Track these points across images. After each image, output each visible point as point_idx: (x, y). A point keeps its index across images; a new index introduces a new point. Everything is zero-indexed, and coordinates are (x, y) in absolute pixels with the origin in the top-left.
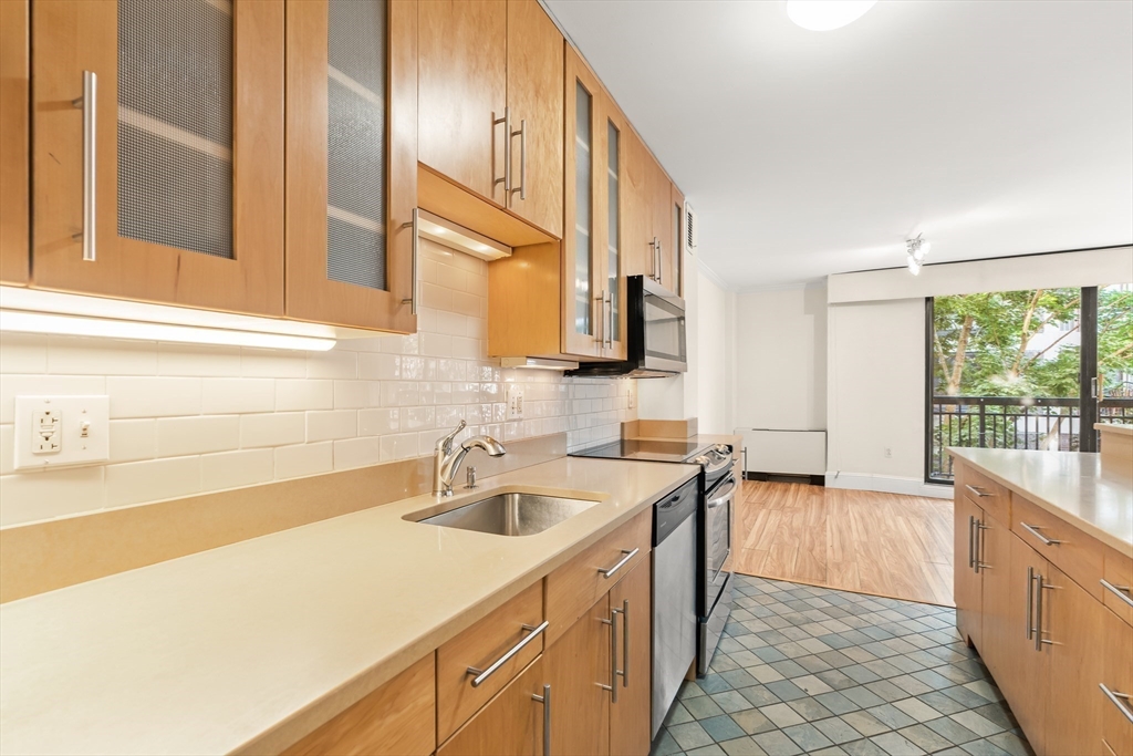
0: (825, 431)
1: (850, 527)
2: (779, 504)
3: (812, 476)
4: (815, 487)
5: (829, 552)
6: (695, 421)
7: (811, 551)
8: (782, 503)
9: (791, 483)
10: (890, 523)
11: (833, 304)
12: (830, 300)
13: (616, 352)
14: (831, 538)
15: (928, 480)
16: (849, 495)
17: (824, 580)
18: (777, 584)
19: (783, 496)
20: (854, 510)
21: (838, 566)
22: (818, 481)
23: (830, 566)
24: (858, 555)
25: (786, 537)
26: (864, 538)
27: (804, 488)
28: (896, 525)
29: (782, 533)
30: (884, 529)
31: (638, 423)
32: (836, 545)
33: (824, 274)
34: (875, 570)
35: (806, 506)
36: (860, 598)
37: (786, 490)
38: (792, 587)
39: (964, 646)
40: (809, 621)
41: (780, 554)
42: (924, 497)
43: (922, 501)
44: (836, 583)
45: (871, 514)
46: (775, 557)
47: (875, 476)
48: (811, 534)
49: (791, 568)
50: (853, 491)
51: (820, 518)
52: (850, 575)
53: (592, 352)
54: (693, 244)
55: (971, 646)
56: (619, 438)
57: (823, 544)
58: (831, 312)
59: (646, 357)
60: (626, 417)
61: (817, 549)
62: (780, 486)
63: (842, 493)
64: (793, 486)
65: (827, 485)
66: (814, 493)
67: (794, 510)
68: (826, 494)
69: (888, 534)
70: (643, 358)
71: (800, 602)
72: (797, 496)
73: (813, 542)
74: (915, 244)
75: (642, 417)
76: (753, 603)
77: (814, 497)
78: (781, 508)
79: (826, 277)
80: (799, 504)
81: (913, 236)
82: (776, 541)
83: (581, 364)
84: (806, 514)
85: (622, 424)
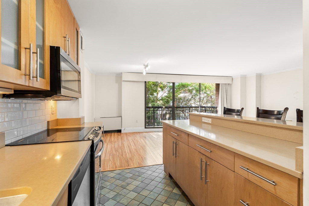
0: (121, 117)
1: (131, 144)
2: (110, 140)
3: (118, 130)
4: (119, 133)
5: (127, 154)
6: (83, 118)
7: (122, 155)
8: (111, 140)
9: (112, 133)
10: (140, 141)
11: (123, 81)
12: (123, 80)
13: (42, 84)
14: (127, 150)
15: (145, 128)
16: (128, 134)
17: (128, 166)
18: (115, 172)
19: (111, 137)
20: (130, 139)
21: (131, 159)
22: (119, 131)
23: (129, 159)
24: (135, 153)
25: (114, 152)
26: (135, 148)
27: (116, 134)
28: (141, 141)
29: (113, 151)
30: (139, 143)
31: (57, 120)
32: (129, 151)
33: (121, 72)
34: (140, 157)
35: (118, 140)
36: (139, 169)
37: (111, 136)
38: (120, 171)
39: (168, 177)
40: (128, 184)
41: (113, 159)
42: (145, 132)
43: (145, 133)
44: (132, 166)
45: (135, 139)
46: (112, 161)
47: (134, 128)
48: (121, 149)
49: (118, 164)
50: (129, 133)
51: (122, 143)
52: (135, 161)
53: (22, 82)
54: (83, 49)
55: (170, 176)
56: (46, 128)
57: (125, 152)
58: (123, 83)
59: (62, 89)
60: (50, 118)
61: (124, 154)
62: (109, 134)
63: (126, 134)
64: (113, 134)
65: (122, 132)
66: (119, 135)
67: (115, 142)
68: (122, 135)
69: (140, 145)
70: (60, 90)
71: (123, 177)
72: (114, 136)
73: (122, 152)
74: (146, 66)
75: (59, 117)
76: (108, 184)
77: (119, 136)
78: (111, 142)
79: (122, 73)
80: (116, 140)
81: (146, 64)
82: (111, 155)
83: (15, 91)
84: (118, 143)
85: (48, 122)
